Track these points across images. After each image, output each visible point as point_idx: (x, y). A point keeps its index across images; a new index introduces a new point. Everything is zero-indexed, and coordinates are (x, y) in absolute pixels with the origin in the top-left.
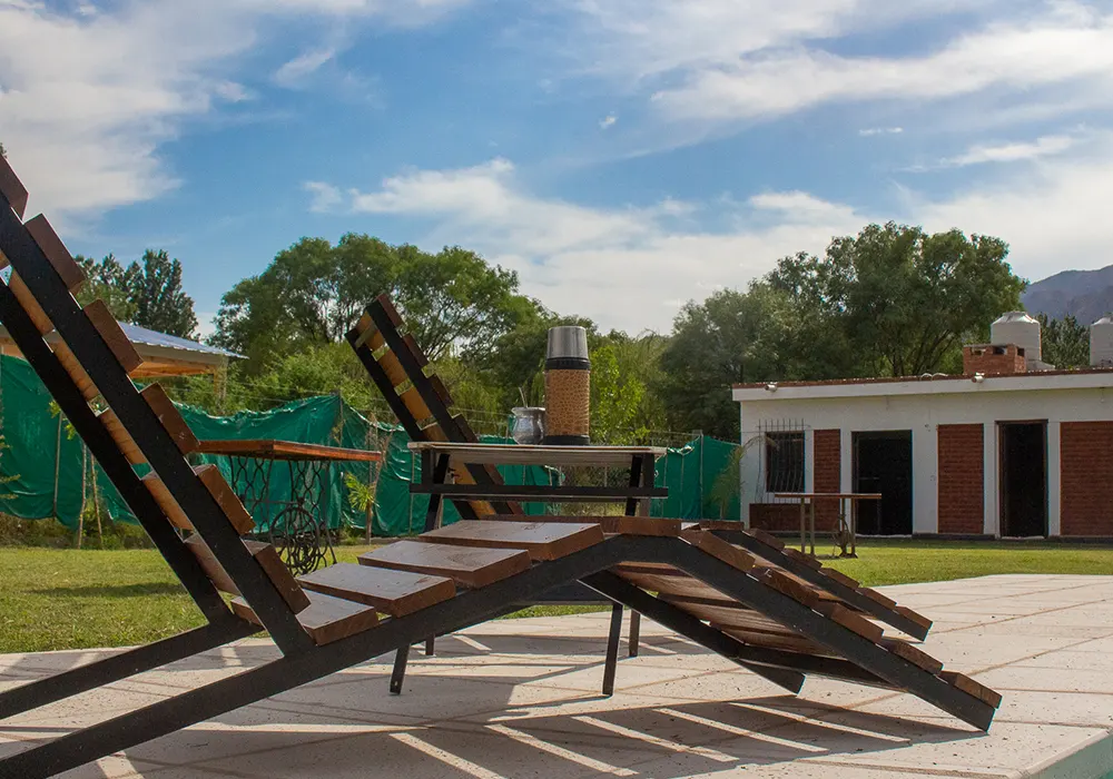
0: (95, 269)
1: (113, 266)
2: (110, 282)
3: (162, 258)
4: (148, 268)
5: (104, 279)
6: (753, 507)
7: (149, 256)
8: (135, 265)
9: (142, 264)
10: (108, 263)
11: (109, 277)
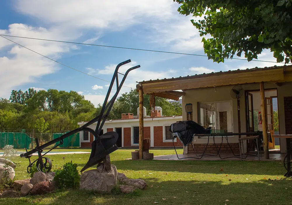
0: (17, 93)
1: (21, 92)
2: (20, 96)
3: (32, 90)
4: (29, 92)
5: (19, 95)
6: (82, 143)
7: (29, 90)
8: (27, 91)
9: (28, 91)
10: (20, 91)
11: (20, 95)
